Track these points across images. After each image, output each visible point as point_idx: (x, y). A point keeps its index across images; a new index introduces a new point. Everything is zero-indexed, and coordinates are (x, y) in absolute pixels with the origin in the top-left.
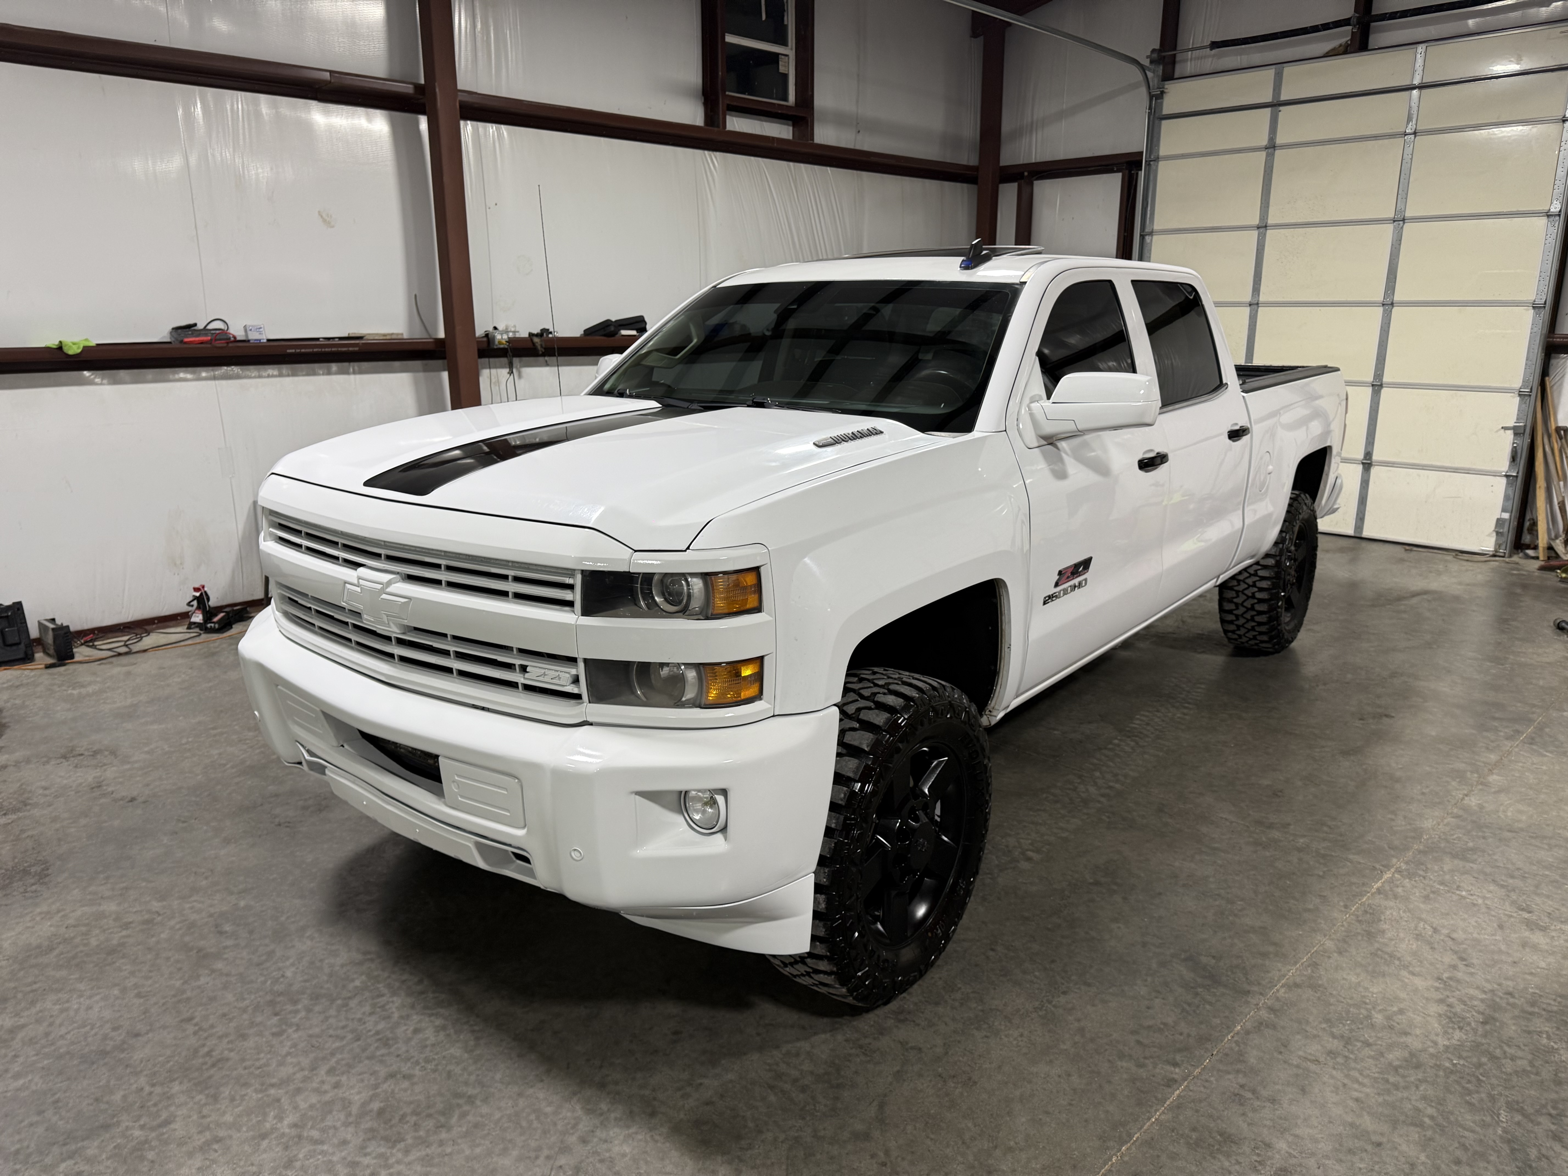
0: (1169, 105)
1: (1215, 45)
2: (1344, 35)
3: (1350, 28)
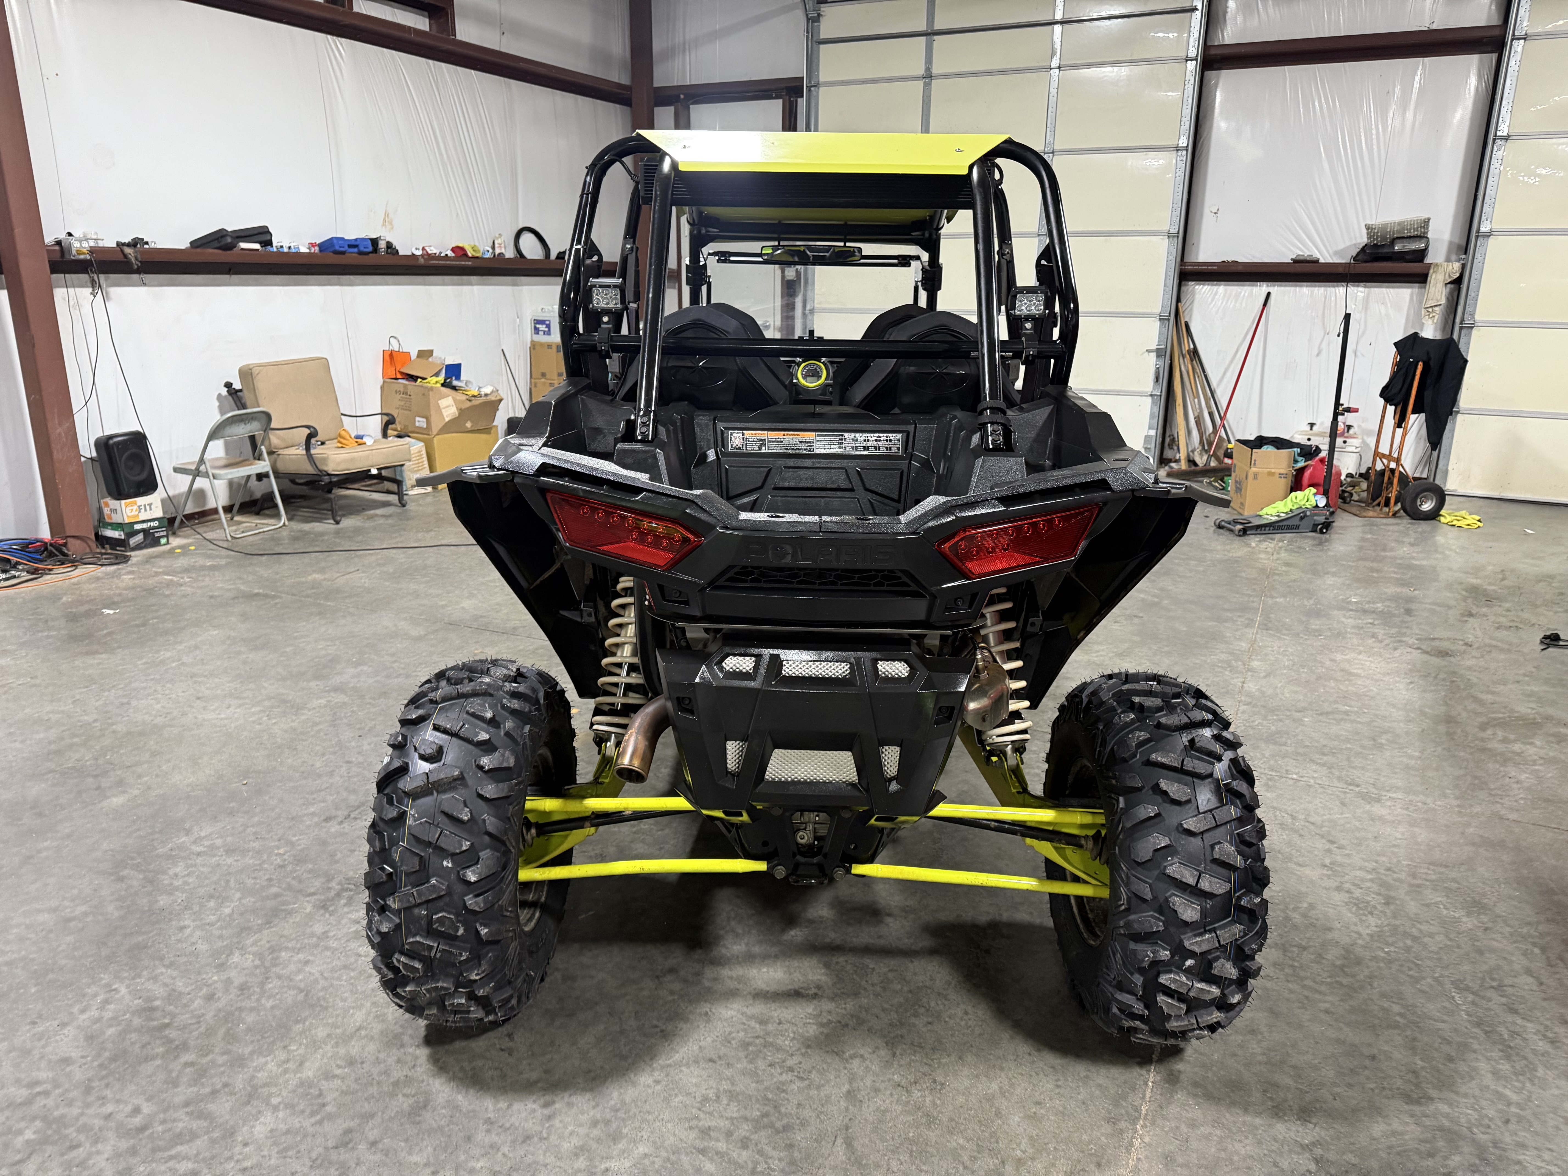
0: (827, 29)
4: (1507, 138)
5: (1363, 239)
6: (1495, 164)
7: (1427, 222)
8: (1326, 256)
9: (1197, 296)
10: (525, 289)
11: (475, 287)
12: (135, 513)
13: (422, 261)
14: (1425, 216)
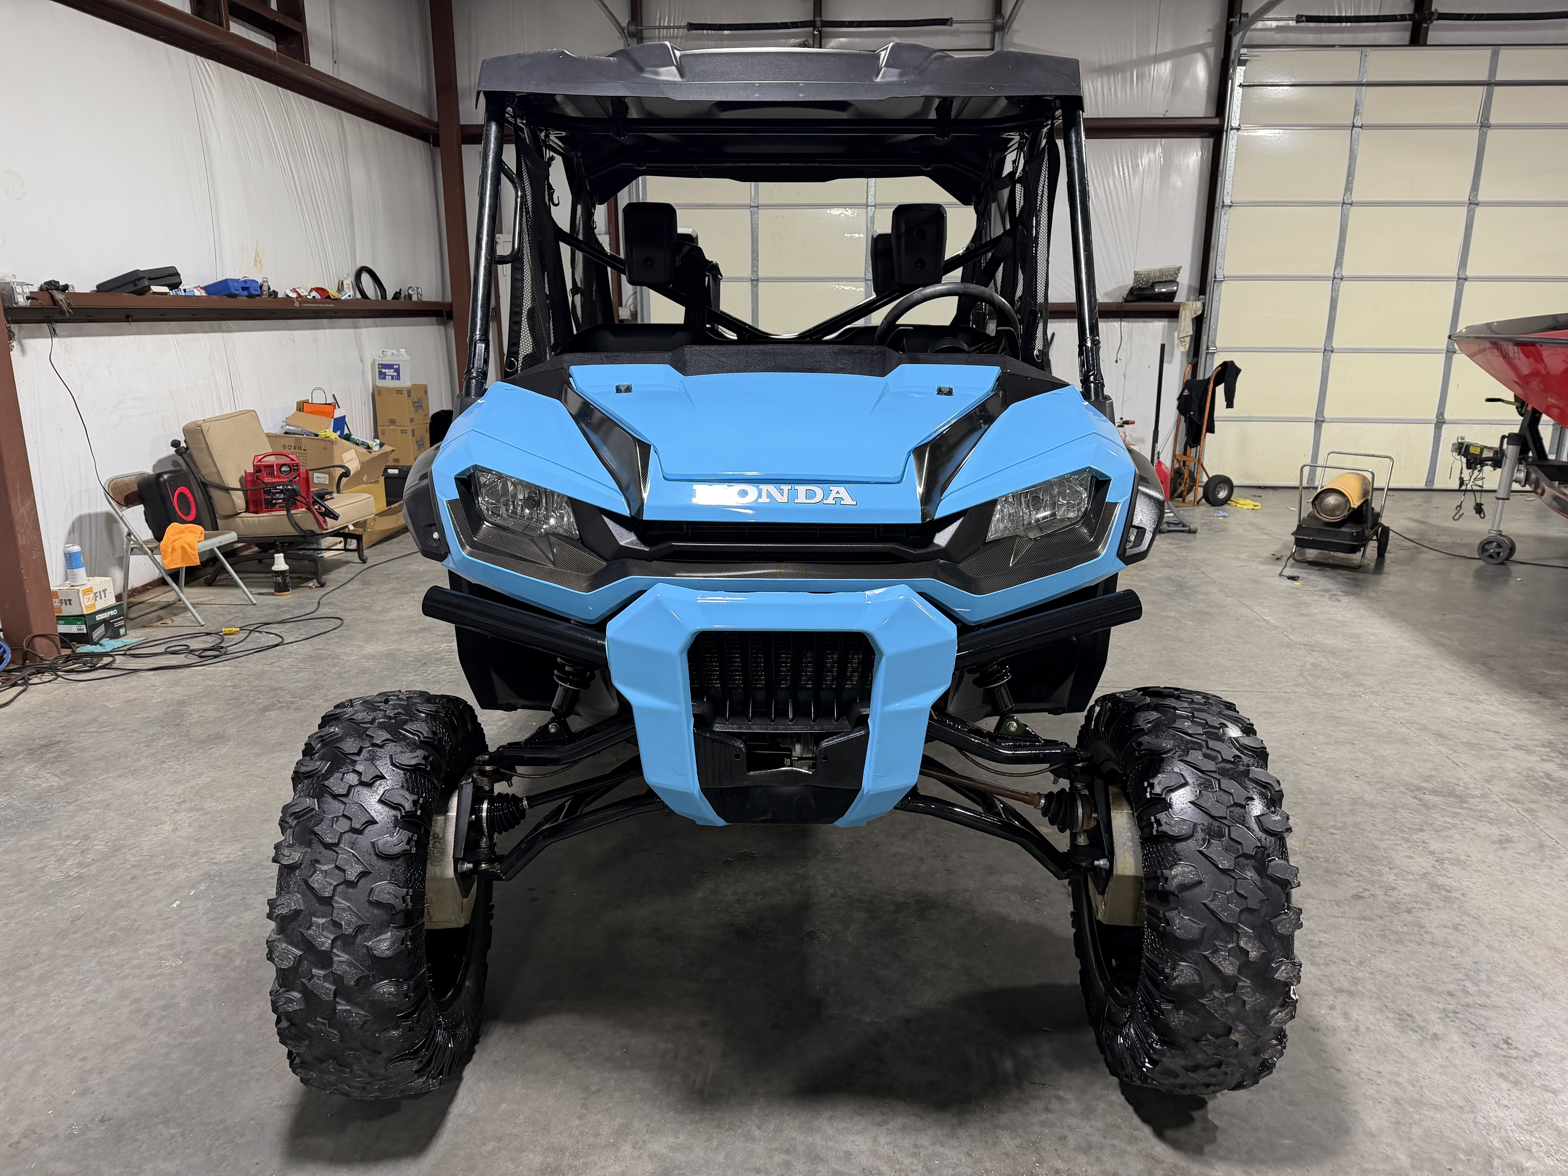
1: (693, 27)
3: (810, 29)
4: (1230, 206)
5: (1130, 282)
6: (1222, 225)
7: (1179, 269)
10: (364, 331)
11: (327, 331)
12: (91, 602)
13: (297, 304)
14: (1175, 265)
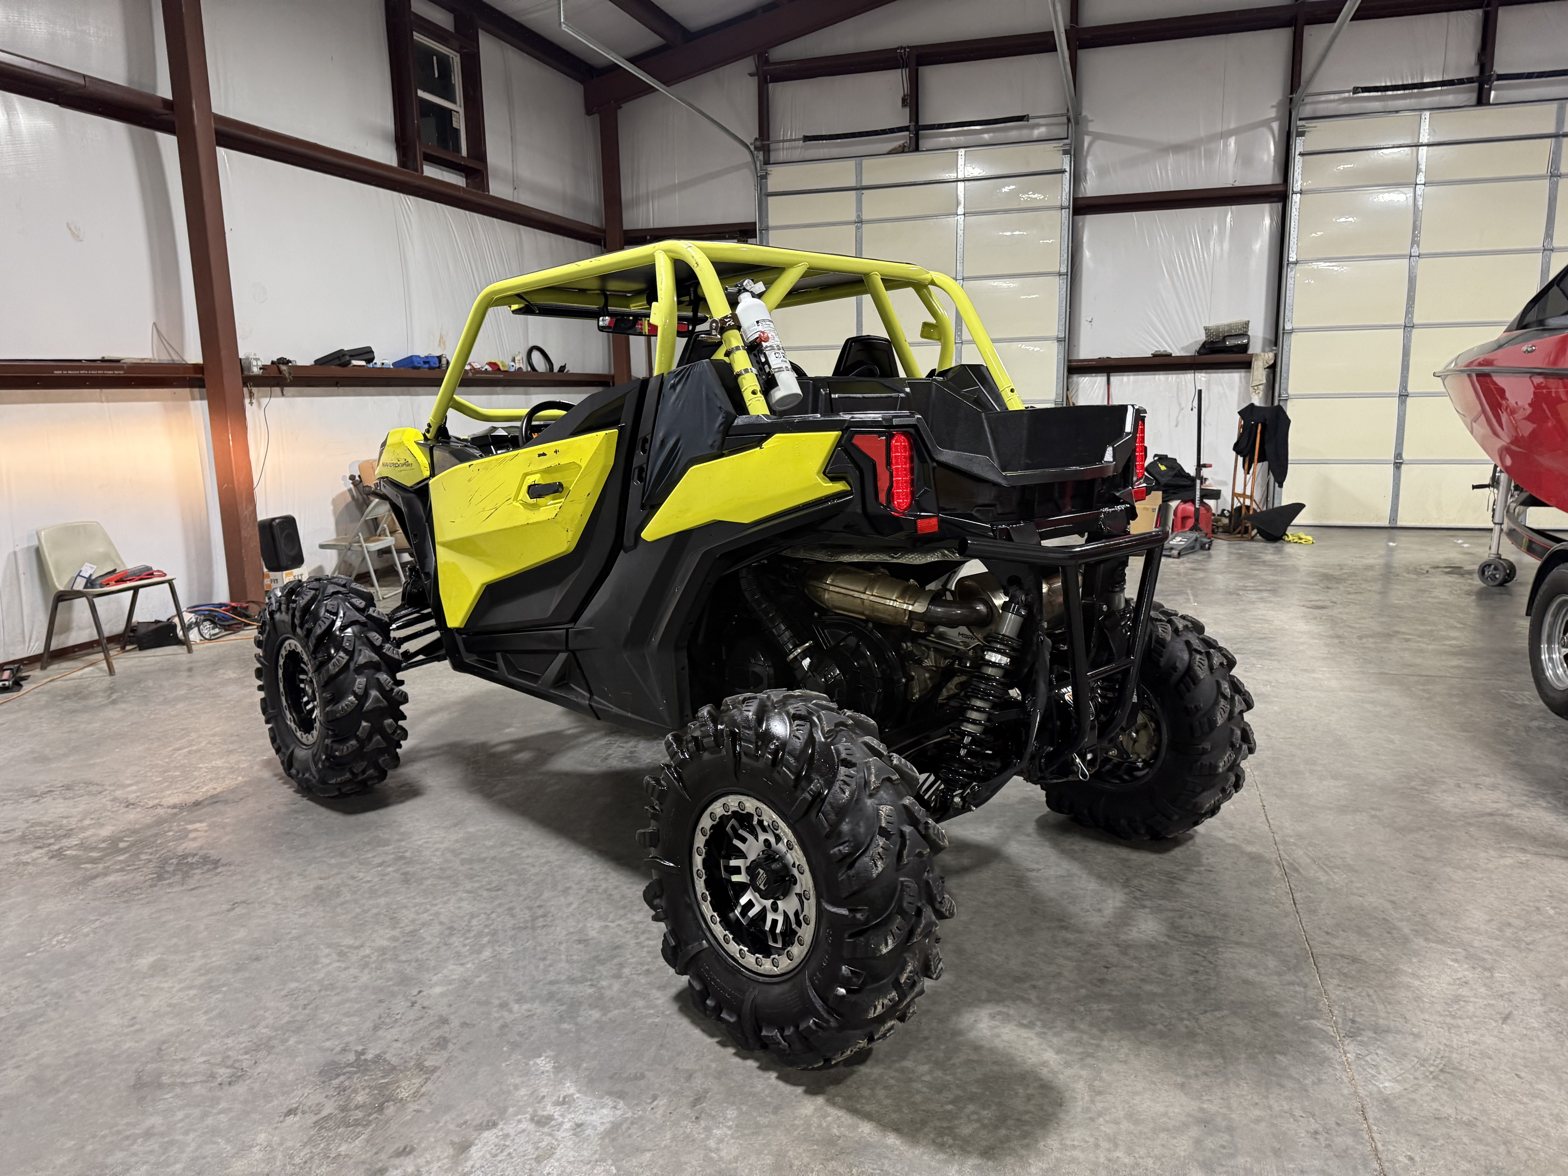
0: (773, 184)
1: (807, 139)
2: (902, 138)
3: (907, 133)
4: (1296, 263)
5: (1202, 338)
6: (1290, 281)
7: (1247, 324)
8: (1176, 351)
9: (1081, 385)
10: (533, 397)
11: (500, 396)
12: (292, 578)
13: (470, 375)
14: (1245, 319)
